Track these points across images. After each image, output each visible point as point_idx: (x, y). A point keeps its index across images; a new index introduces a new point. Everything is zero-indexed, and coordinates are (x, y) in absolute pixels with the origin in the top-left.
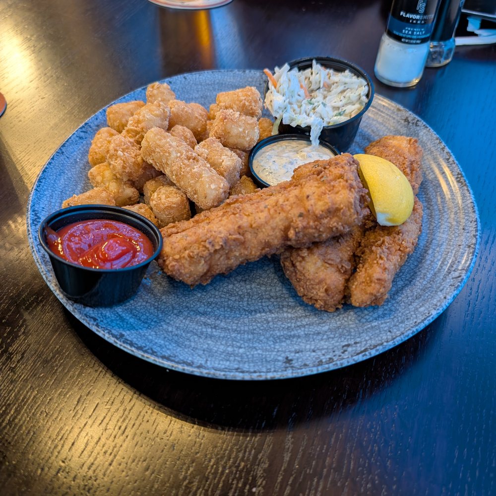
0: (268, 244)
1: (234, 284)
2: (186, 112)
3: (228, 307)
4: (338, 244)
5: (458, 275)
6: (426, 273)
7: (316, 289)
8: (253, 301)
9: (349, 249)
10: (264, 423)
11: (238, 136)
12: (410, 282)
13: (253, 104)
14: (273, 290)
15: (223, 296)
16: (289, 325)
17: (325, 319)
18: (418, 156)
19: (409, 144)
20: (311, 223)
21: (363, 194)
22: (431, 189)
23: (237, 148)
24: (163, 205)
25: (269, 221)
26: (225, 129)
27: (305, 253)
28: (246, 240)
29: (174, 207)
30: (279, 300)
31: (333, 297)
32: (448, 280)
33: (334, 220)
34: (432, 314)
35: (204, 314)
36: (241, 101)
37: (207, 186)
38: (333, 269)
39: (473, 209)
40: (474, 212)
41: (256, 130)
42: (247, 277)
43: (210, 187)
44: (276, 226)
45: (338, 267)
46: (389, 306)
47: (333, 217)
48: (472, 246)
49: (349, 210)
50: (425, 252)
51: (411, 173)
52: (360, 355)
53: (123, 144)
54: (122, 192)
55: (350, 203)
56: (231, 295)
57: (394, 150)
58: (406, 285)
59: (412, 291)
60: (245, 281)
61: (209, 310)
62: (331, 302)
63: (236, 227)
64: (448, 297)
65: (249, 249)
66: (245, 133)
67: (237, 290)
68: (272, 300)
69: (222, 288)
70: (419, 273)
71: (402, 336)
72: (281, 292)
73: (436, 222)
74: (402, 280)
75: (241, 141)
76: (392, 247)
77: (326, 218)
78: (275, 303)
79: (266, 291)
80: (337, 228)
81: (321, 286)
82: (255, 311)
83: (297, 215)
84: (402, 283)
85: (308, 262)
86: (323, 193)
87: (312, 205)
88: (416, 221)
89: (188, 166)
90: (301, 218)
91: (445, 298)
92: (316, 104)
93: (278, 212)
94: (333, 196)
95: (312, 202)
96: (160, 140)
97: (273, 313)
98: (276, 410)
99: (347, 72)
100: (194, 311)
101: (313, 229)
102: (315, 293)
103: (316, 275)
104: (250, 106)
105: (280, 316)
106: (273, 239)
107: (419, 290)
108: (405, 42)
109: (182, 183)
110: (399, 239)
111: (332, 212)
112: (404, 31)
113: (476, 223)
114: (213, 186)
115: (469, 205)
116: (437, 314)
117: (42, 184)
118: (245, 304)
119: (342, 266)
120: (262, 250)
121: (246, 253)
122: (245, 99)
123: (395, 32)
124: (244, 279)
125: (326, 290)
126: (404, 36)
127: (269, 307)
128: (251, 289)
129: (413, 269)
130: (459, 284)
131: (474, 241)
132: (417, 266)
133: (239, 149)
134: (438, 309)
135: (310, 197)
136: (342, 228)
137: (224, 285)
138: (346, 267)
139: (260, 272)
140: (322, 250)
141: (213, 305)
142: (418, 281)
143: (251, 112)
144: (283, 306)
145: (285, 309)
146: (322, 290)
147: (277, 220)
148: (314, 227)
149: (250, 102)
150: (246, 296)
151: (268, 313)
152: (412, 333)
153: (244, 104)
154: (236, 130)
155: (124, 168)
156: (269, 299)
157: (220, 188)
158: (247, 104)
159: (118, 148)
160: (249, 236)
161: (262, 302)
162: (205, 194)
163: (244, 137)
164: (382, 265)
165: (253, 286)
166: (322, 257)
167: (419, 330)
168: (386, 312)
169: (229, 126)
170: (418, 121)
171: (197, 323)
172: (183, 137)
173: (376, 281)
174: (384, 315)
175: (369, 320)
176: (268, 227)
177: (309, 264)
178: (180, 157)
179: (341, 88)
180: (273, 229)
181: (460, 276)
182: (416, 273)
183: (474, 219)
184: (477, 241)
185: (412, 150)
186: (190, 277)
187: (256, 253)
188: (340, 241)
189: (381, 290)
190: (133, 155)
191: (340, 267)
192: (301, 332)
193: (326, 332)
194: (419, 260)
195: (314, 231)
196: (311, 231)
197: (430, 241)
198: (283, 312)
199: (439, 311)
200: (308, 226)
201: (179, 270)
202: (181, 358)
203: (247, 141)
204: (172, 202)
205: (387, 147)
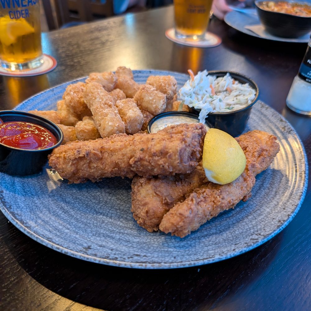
0: (117, 165)
1: (101, 193)
2: (128, 83)
3: (86, 205)
4: (175, 185)
5: (257, 238)
6: (236, 230)
7: (140, 209)
8: (105, 207)
9: (181, 191)
10: (61, 289)
11: (148, 102)
12: (220, 232)
13: (167, 86)
14: (124, 206)
15: (89, 197)
16: (115, 229)
17: (142, 234)
18: (272, 149)
19: (269, 138)
20: (147, 157)
21: (195, 150)
22: (278, 177)
23: (148, 111)
24: (80, 128)
25: (122, 149)
26: (141, 95)
27: (142, 181)
28: (104, 157)
29: (86, 132)
30: (122, 212)
31: (151, 219)
32: (247, 239)
33: (163, 159)
34: (214, 257)
35: (68, 203)
36: (160, 82)
37: (107, 122)
38: (158, 199)
39: (300, 197)
40: (300, 199)
41: (161, 102)
42: (113, 192)
43: (108, 123)
44: (126, 154)
45: (162, 199)
46: (192, 242)
47: (164, 157)
48: (282, 222)
49: (175, 155)
50: (246, 217)
51: (259, 157)
52: (138, 264)
53: (77, 89)
54: (68, 118)
55: (177, 150)
56: (94, 199)
57: (255, 139)
58: (216, 233)
59: (216, 238)
60: (110, 193)
61: (73, 202)
62: (148, 222)
63: (100, 147)
64: (237, 250)
65: (104, 165)
66: (153, 101)
67: (101, 197)
68: (118, 211)
69: (92, 193)
70: (231, 229)
71: (179, 264)
72: (128, 208)
73: (268, 199)
74: (216, 229)
75: (149, 106)
76: (209, 197)
77: (158, 157)
78: (118, 214)
79: (119, 204)
80: (163, 166)
81: (144, 208)
82: (101, 214)
83: (140, 149)
84: (215, 231)
85: (143, 188)
86: (162, 139)
87: (152, 145)
88: (242, 187)
89: (102, 108)
90: (141, 152)
91: (234, 250)
92: (214, 99)
93: (130, 144)
94: (168, 142)
95: (153, 143)
96: (94, 89)
97: (111, 219)
98: (74, 284)
99: (247, 85)
100: (63, 199)
101: (147, 162)
102: (139, 211)
103: (144, 199)
104: (164, 86)
105: (115, 222)
106: (121, 162)
107: (222, 240)
108: (308, 82)
109: (95, 118)
110: (216, 194)
111: (163, 153)
112: (308, 73)
113: (295, 207)
114: (110, 124)
115: (298, 194)
116: (219, 258)
117: (29, 102)
118: (99, 207)
119: (166, 199)
120: (113, 168)
121: (101, 166)
122: (163, 82)
123: (303, 74)
124: (110, 192)
125: (147, 212)
126: (308, 77)
127: (112, 215)
128: (110, 199)
129: (229, 225)
130: (252, 244)
131: (285, 219)
132: (234, 224)
133: (149, 112)
134: (222, 256)
135: (154, 140)
136: (167, 168)
137: (95, 192)
138: (168, 200)
139: (124, 191)
140: (158, 183)
141: (78, 200)
142: (227, 233)
143: (165, 91)
144: (122, 217)
145: (121, 220)
146: (144, 211)
147: (128, 150)
148: (148, 160)
149: (166, 84)
150: (103, 203)
151: (108, 218)
152: (189, 265)
153: (161, 85)
154: (147, 98)
155: (71, 102)
156: (116, 209)
157: (115, 126)
158: (163, 84)
159: (72, 90)
160: (106, 155)
161: (110, 210)
162: (104, 127)
163: (152, 104)
164: (189, 205)
165: (113, 198)
166: (154, 188)
167: (197, 265)
168: (186, 245)
169: (144, 94)
170: (292, 130)
171: (57, 205)
172: (117, 96)
173: (178, 215)
174: (183, 246)
175: (169, 246)
176: (120, 153)
177: (143, 189)
178: (100, 102)
179: (237, 93)
180: (123, 155)
181: (257, 239)
182: (229, 228)
183: (296, 204)
184: (288, 219)
185: (269, 143)
186: (62, 173)
187: (108, 169)
188: (177, 183)
189: (180, 223)
190: (79, 96)
191: (164, 199)
192: (118, 236)
193: (134, 242)
194: (238, 220)
195: (147, 163)
196: (145, 163)
197: (255, 210)
198: (119, 220)
199: (221, 257)
200: (144, 158)
201: (55, 164)
202: (23, 218)
203: (153, 107)
204: (86, 128)
205: (251, 137)
